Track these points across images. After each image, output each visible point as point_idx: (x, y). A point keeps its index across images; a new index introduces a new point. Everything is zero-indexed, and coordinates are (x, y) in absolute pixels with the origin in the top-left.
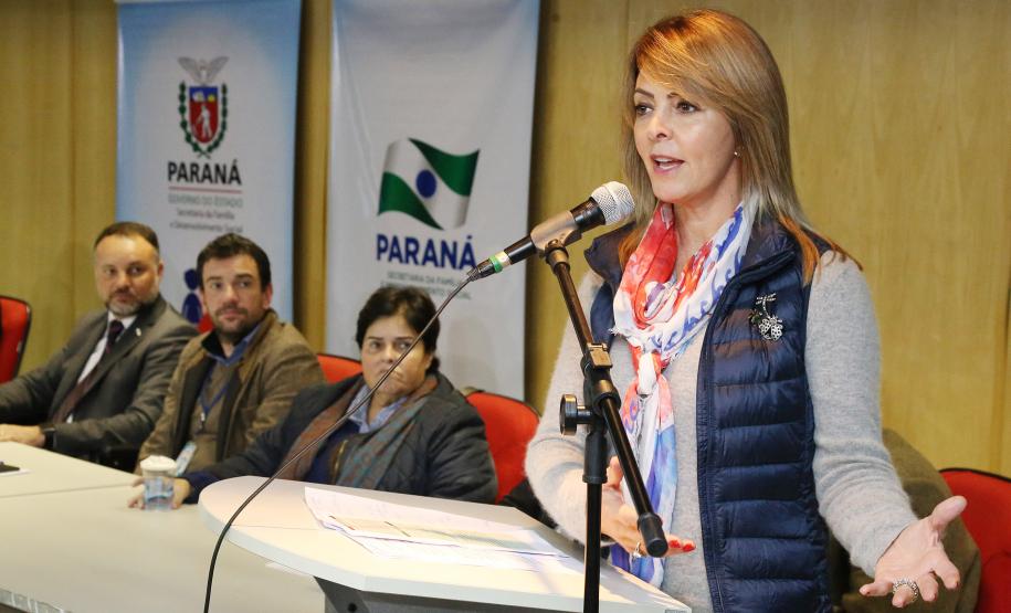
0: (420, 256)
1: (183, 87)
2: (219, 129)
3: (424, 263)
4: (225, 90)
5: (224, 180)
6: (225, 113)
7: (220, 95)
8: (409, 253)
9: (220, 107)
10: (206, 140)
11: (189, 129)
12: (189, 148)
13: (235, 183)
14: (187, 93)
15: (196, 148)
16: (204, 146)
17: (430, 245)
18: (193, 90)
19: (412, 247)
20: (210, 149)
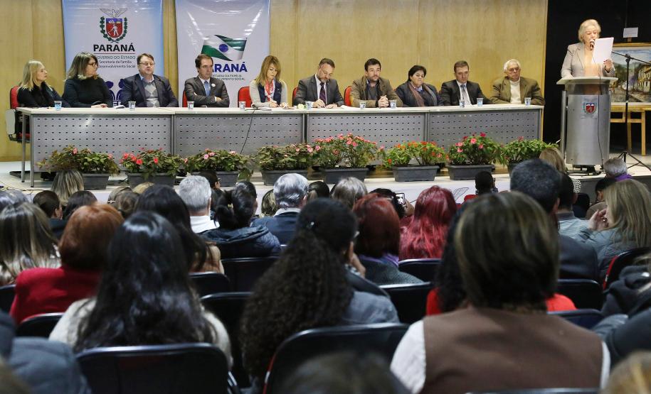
0: (222, 69)
1: (102, 19)
2: (123, 33)
3: (224, 71)
4: (126, 19)
5: (126, 50)
6: (126, 27)
7: (123, 22)
8: (216, 69)
9: (123, 25)
10: (116, 36)
11: (106, 33)
12: (106, 39)
13: (131, 51)
14: (105, 21)
15: (110, 39)
16: (115, 39)
17: (227, 65)
18: (108, 20)
19: (218, 67)
20: (118, 40)
